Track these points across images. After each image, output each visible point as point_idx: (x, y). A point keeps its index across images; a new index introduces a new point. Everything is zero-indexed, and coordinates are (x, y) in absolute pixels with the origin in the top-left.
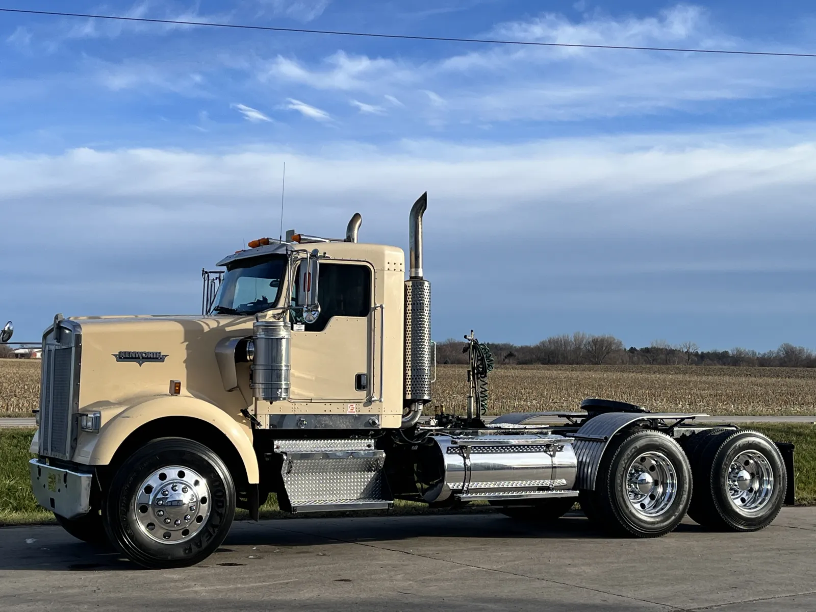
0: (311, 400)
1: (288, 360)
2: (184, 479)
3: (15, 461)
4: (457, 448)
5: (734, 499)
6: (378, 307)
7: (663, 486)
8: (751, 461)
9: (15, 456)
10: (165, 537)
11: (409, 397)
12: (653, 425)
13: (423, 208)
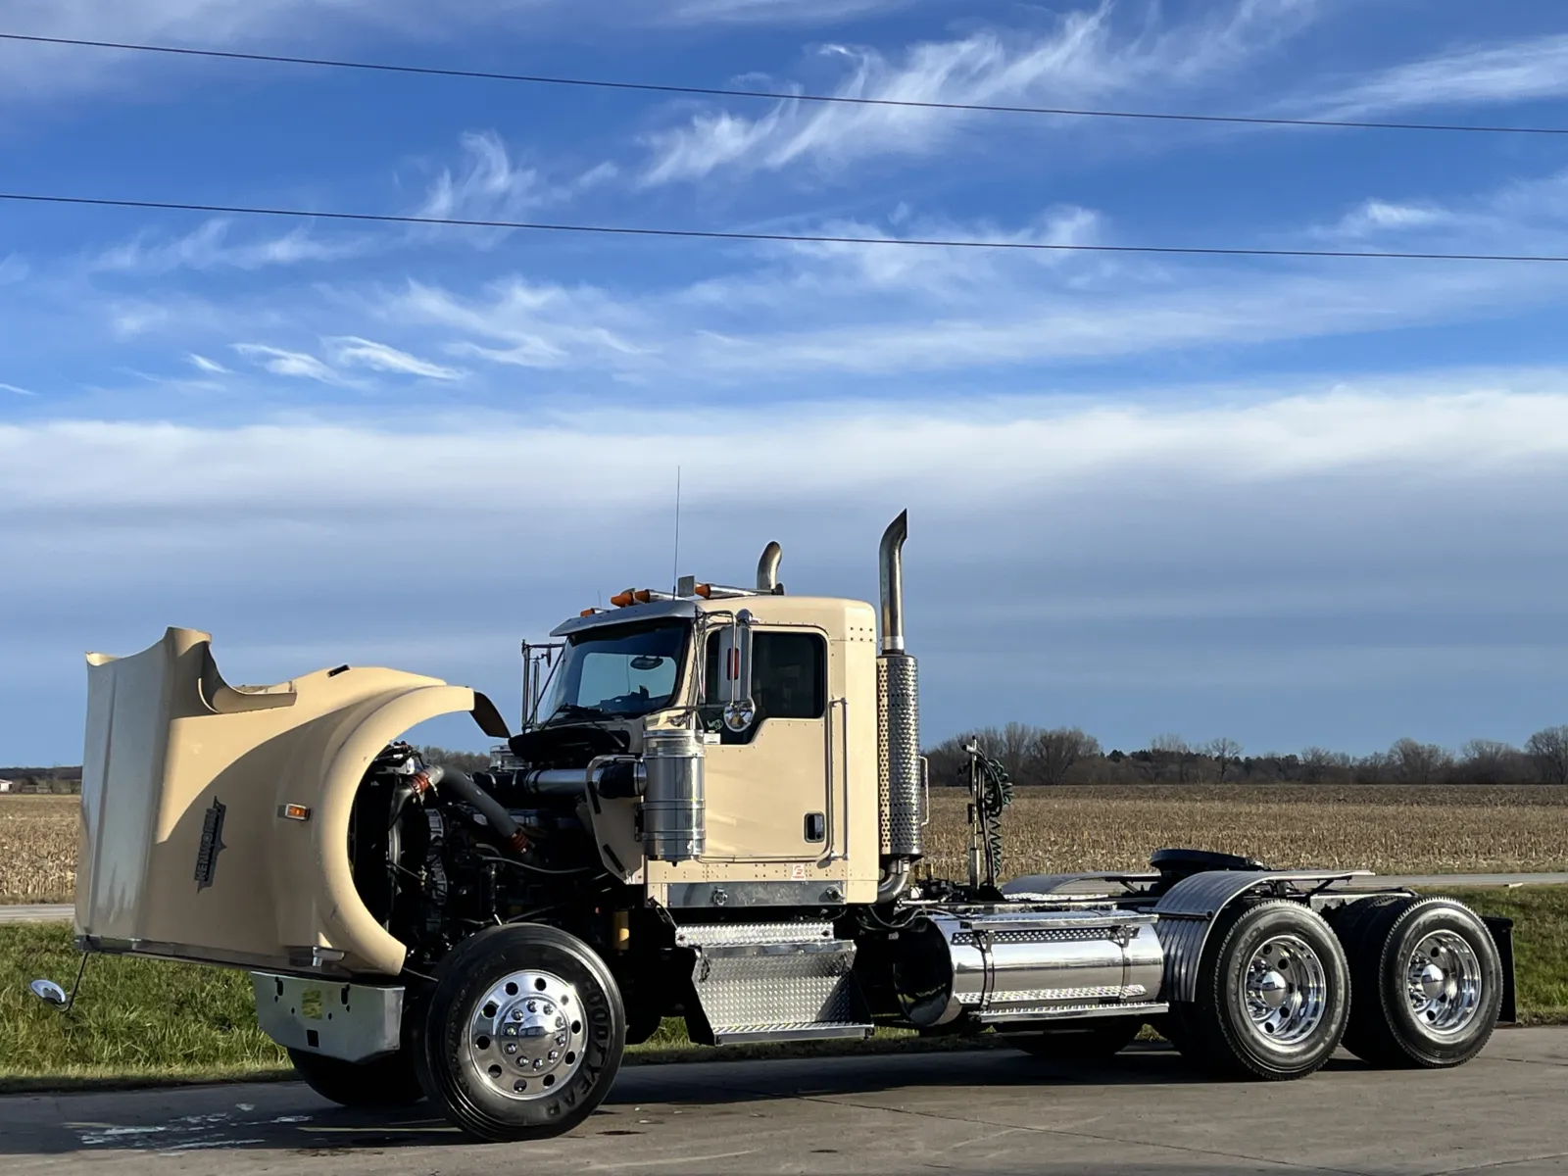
0: (734, 858)
1: (701, 794)
2: (544, 992)
3: (131, 978)
4: (968, 934)
5: (1419, 1013)
6: (836, 702)
7: (1302, 994)
8: (1443, 950)
9: (129, 969)
10: (516, 1088)
11: (887, 851)
12: (1276, 891)
13: (902, 536)
